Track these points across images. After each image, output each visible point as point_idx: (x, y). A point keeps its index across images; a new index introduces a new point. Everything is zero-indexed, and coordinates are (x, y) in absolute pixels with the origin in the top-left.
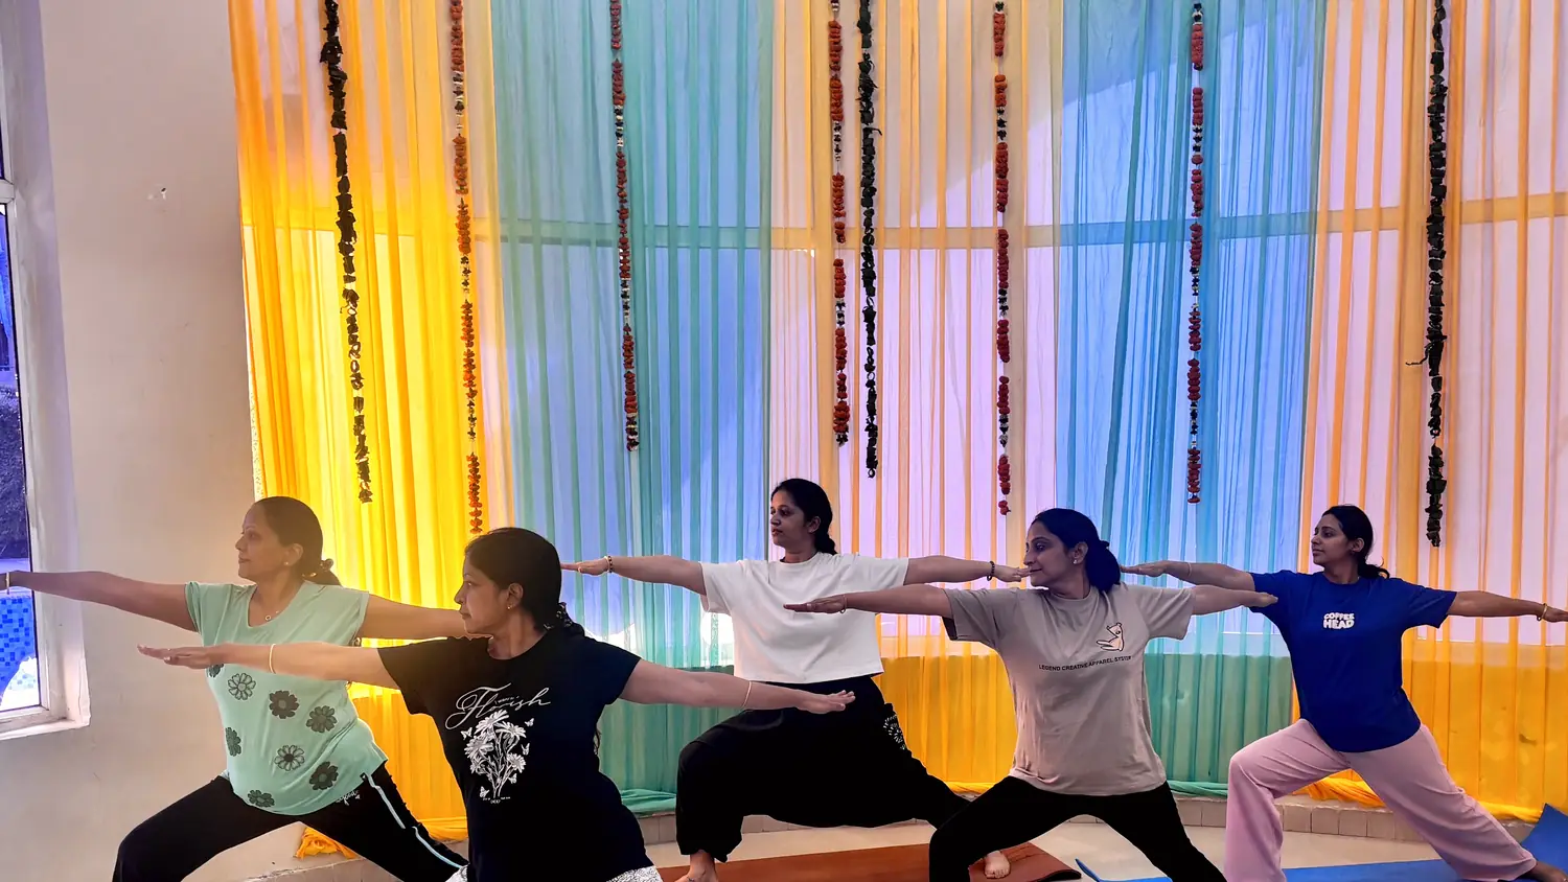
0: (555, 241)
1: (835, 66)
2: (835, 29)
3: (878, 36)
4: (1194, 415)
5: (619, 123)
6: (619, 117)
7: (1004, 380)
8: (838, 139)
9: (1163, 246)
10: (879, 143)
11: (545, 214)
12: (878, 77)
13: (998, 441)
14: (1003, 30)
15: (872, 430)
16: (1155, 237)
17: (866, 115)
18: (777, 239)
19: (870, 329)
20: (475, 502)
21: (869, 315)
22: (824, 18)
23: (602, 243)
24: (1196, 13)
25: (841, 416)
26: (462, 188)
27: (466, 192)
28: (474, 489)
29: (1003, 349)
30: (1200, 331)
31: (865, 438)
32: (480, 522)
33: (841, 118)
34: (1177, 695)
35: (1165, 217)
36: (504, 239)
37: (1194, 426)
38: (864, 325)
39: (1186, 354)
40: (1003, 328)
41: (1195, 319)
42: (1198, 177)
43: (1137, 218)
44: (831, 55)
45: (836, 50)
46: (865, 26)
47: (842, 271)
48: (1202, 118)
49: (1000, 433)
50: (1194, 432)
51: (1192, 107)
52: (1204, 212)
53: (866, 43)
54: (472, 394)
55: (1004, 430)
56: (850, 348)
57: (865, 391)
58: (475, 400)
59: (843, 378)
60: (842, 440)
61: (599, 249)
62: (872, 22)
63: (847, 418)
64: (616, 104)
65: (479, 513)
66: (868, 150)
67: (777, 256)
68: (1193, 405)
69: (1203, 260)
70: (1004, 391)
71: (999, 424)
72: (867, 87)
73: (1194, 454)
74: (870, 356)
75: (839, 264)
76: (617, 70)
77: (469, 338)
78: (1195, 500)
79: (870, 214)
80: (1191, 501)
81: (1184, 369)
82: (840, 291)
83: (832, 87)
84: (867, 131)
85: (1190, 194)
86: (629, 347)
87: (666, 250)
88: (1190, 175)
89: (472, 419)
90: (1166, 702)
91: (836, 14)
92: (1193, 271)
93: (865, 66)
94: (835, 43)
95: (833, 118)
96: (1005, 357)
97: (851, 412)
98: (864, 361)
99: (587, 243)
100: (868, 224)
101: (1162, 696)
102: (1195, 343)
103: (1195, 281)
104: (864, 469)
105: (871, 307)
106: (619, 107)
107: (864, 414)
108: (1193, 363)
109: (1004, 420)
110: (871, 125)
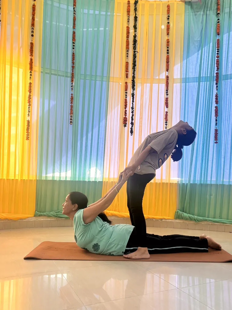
0: (55, 75)
1: (128, 37)
2: (128, 28)
3: (138, 30)
4: (216, 120)
5: (74, 46)
6: (74, 44)
7: (167, 112)
8: (127, 54)
9: (208, 82)
10: (137, 55)
11: (53, 68)
12: (138, 39)
13: (165, 128)
14: (169, 28)
15: (132, 123)
16: (206, 80)
17: (135, 48)
18: (111, 80)
19: (133, 99)
20: (28, 132)
21: (133, 95)
22: (126, 25)
23: (67, 76)
24: (218, 21)
25: (125, 120)
26: (32, 54)
27: (33, 56)
28: (28, 129)
29: (167, 105)
30: (218, 99)
31: (130, 126)
32: (29, 137)
33: (128, 49)
34: (211, 195)
35: (209, 76)
36: (42, 72)
37: (216, 123)
38: (132, 98)
39: (214, 105)
40: (167, 99)
41: (217, 96)
42: (218, 61)
43: (202, 76)
44: (127, 34)
45: (128, 32)
46: (135, 27)
47: (127, 85)
48: (219, 46)
49: (165, 126)
50: (216, 125)
51: (217, 44)
52: (219, 70)
53: (135, 31)
54: (30, 105)
55: (166, 125)
56: (128, 104)
57: (131, 114)
58: (30, 107)
59: (126, 111)
60: (125, 126)
61: (66, 78)
62: (137, 26)
63: (126, 121)
64: (73, 41)
65: (29, 135)
66: (135, 56)
67: (111, 84)
68: (216, 118)
69: (219, 81)
70: (166, 115)
71: (165, 123)
72: (135, 41)
73: (216, 130)
74: (133, 105)
75: (126, 83)
76: (74, 33)
77: (30, 91)
78: (216, 143)
79: (134, 71)
80: (215, 143)
81: (214, 109)
82: (126, 89)
83: (127, 41)
84: (135, 52)
85: (216, 65)
86: (72, 99)
87: (83, 80)
88: (216, 61)
89: (29, 111)
90: (208, 196)
91: (129, 25)
92: (216, 84)
93: (135, 36)
94: (128, 31)
95: (127, 49)
96: (167, 107)
97: (128, 120)
98: (131, 106)
99: (63, 76)
100: (134, 73)
101: (207, 195)
102: (217, 102)
103: (217, 87)
104: (130, 134)
105: (134, 93)
106: (74, 42)
107: (131, 119)
108: (216, 107)
109: (166, 122)
110: (136, 50)
